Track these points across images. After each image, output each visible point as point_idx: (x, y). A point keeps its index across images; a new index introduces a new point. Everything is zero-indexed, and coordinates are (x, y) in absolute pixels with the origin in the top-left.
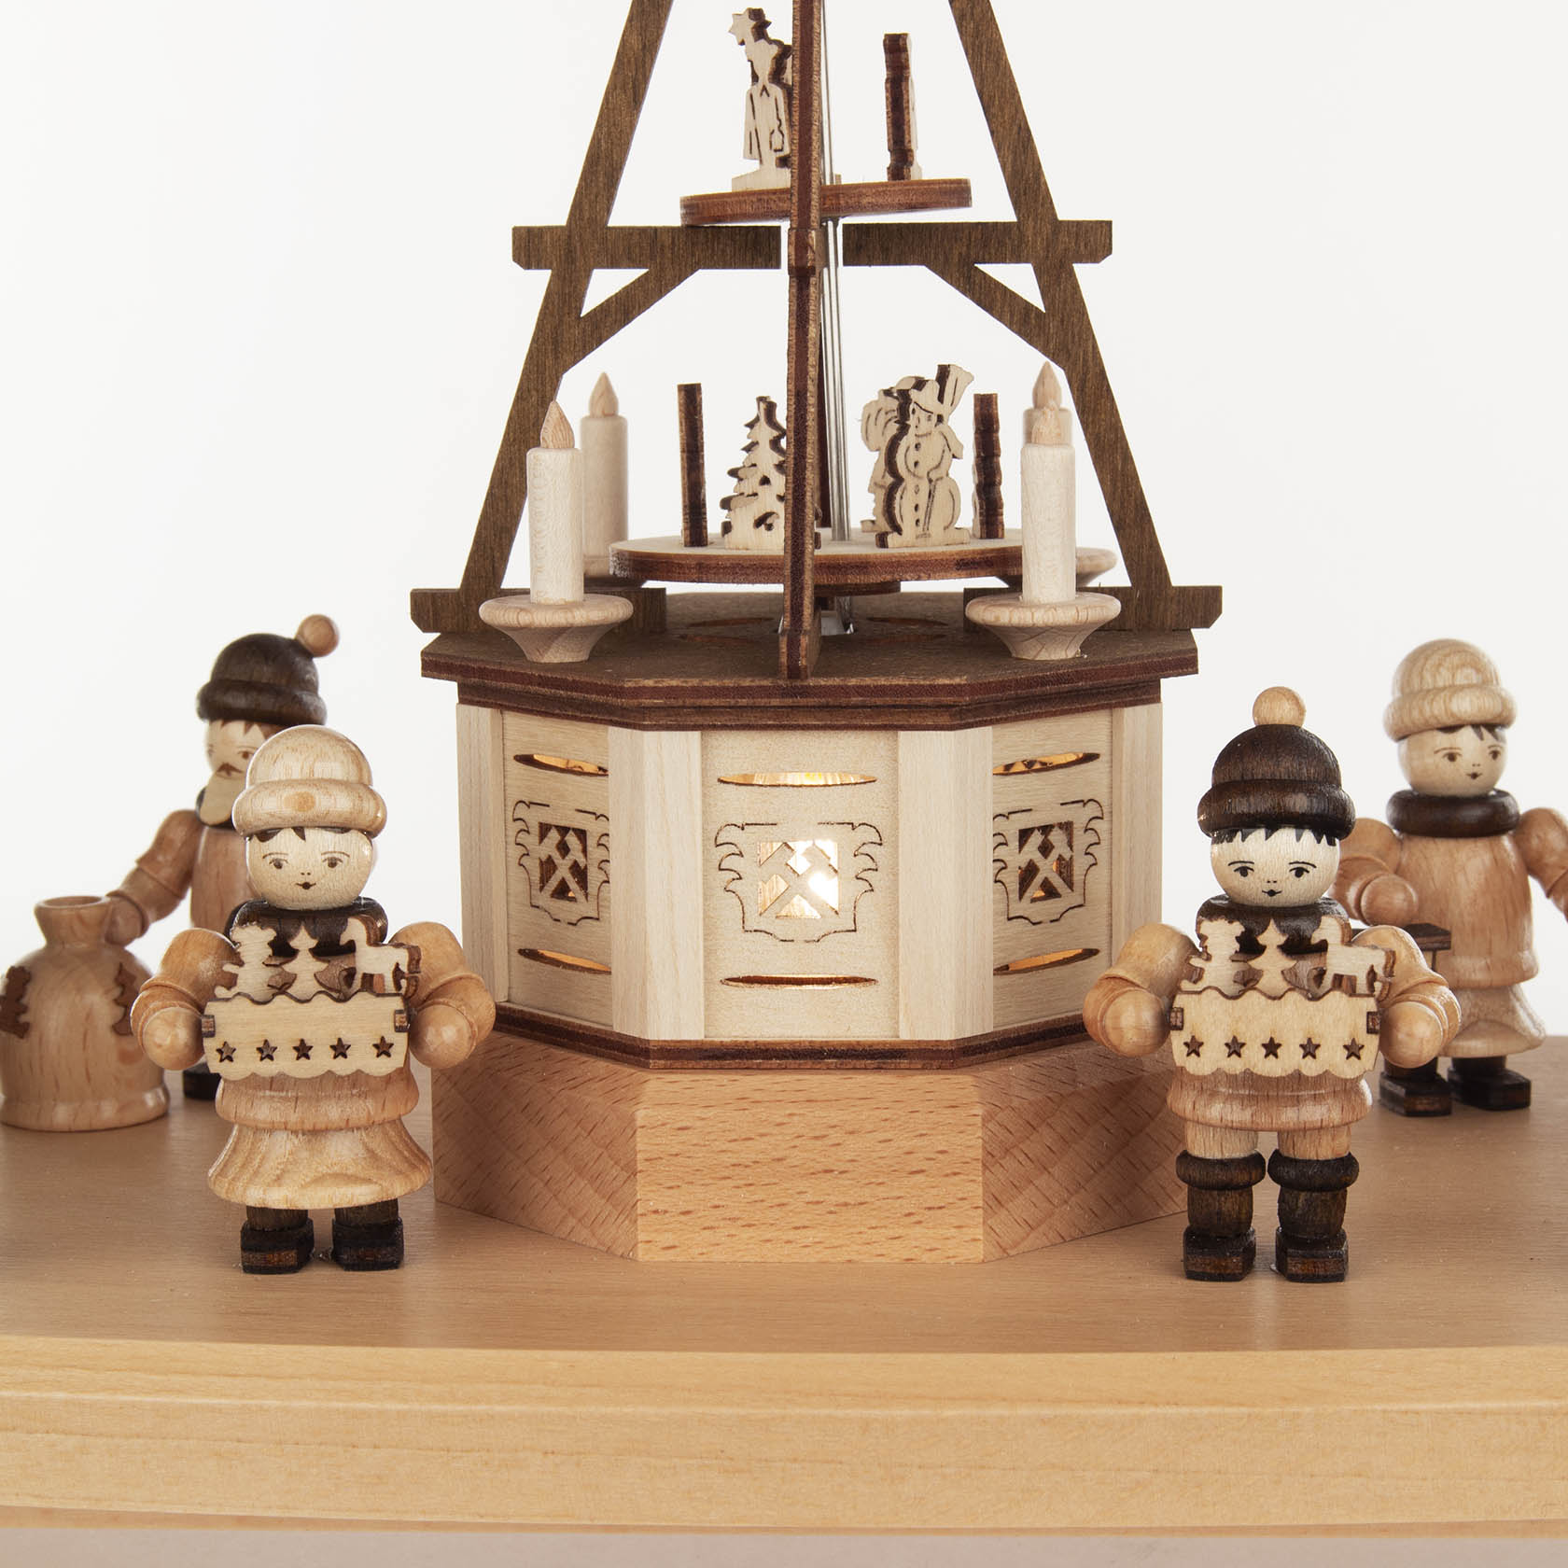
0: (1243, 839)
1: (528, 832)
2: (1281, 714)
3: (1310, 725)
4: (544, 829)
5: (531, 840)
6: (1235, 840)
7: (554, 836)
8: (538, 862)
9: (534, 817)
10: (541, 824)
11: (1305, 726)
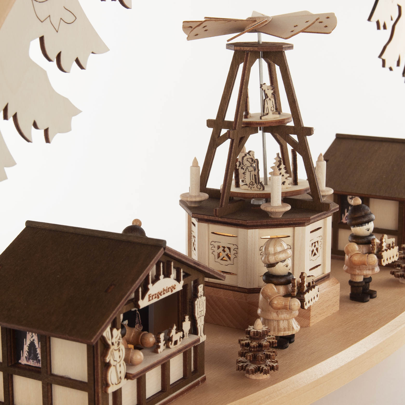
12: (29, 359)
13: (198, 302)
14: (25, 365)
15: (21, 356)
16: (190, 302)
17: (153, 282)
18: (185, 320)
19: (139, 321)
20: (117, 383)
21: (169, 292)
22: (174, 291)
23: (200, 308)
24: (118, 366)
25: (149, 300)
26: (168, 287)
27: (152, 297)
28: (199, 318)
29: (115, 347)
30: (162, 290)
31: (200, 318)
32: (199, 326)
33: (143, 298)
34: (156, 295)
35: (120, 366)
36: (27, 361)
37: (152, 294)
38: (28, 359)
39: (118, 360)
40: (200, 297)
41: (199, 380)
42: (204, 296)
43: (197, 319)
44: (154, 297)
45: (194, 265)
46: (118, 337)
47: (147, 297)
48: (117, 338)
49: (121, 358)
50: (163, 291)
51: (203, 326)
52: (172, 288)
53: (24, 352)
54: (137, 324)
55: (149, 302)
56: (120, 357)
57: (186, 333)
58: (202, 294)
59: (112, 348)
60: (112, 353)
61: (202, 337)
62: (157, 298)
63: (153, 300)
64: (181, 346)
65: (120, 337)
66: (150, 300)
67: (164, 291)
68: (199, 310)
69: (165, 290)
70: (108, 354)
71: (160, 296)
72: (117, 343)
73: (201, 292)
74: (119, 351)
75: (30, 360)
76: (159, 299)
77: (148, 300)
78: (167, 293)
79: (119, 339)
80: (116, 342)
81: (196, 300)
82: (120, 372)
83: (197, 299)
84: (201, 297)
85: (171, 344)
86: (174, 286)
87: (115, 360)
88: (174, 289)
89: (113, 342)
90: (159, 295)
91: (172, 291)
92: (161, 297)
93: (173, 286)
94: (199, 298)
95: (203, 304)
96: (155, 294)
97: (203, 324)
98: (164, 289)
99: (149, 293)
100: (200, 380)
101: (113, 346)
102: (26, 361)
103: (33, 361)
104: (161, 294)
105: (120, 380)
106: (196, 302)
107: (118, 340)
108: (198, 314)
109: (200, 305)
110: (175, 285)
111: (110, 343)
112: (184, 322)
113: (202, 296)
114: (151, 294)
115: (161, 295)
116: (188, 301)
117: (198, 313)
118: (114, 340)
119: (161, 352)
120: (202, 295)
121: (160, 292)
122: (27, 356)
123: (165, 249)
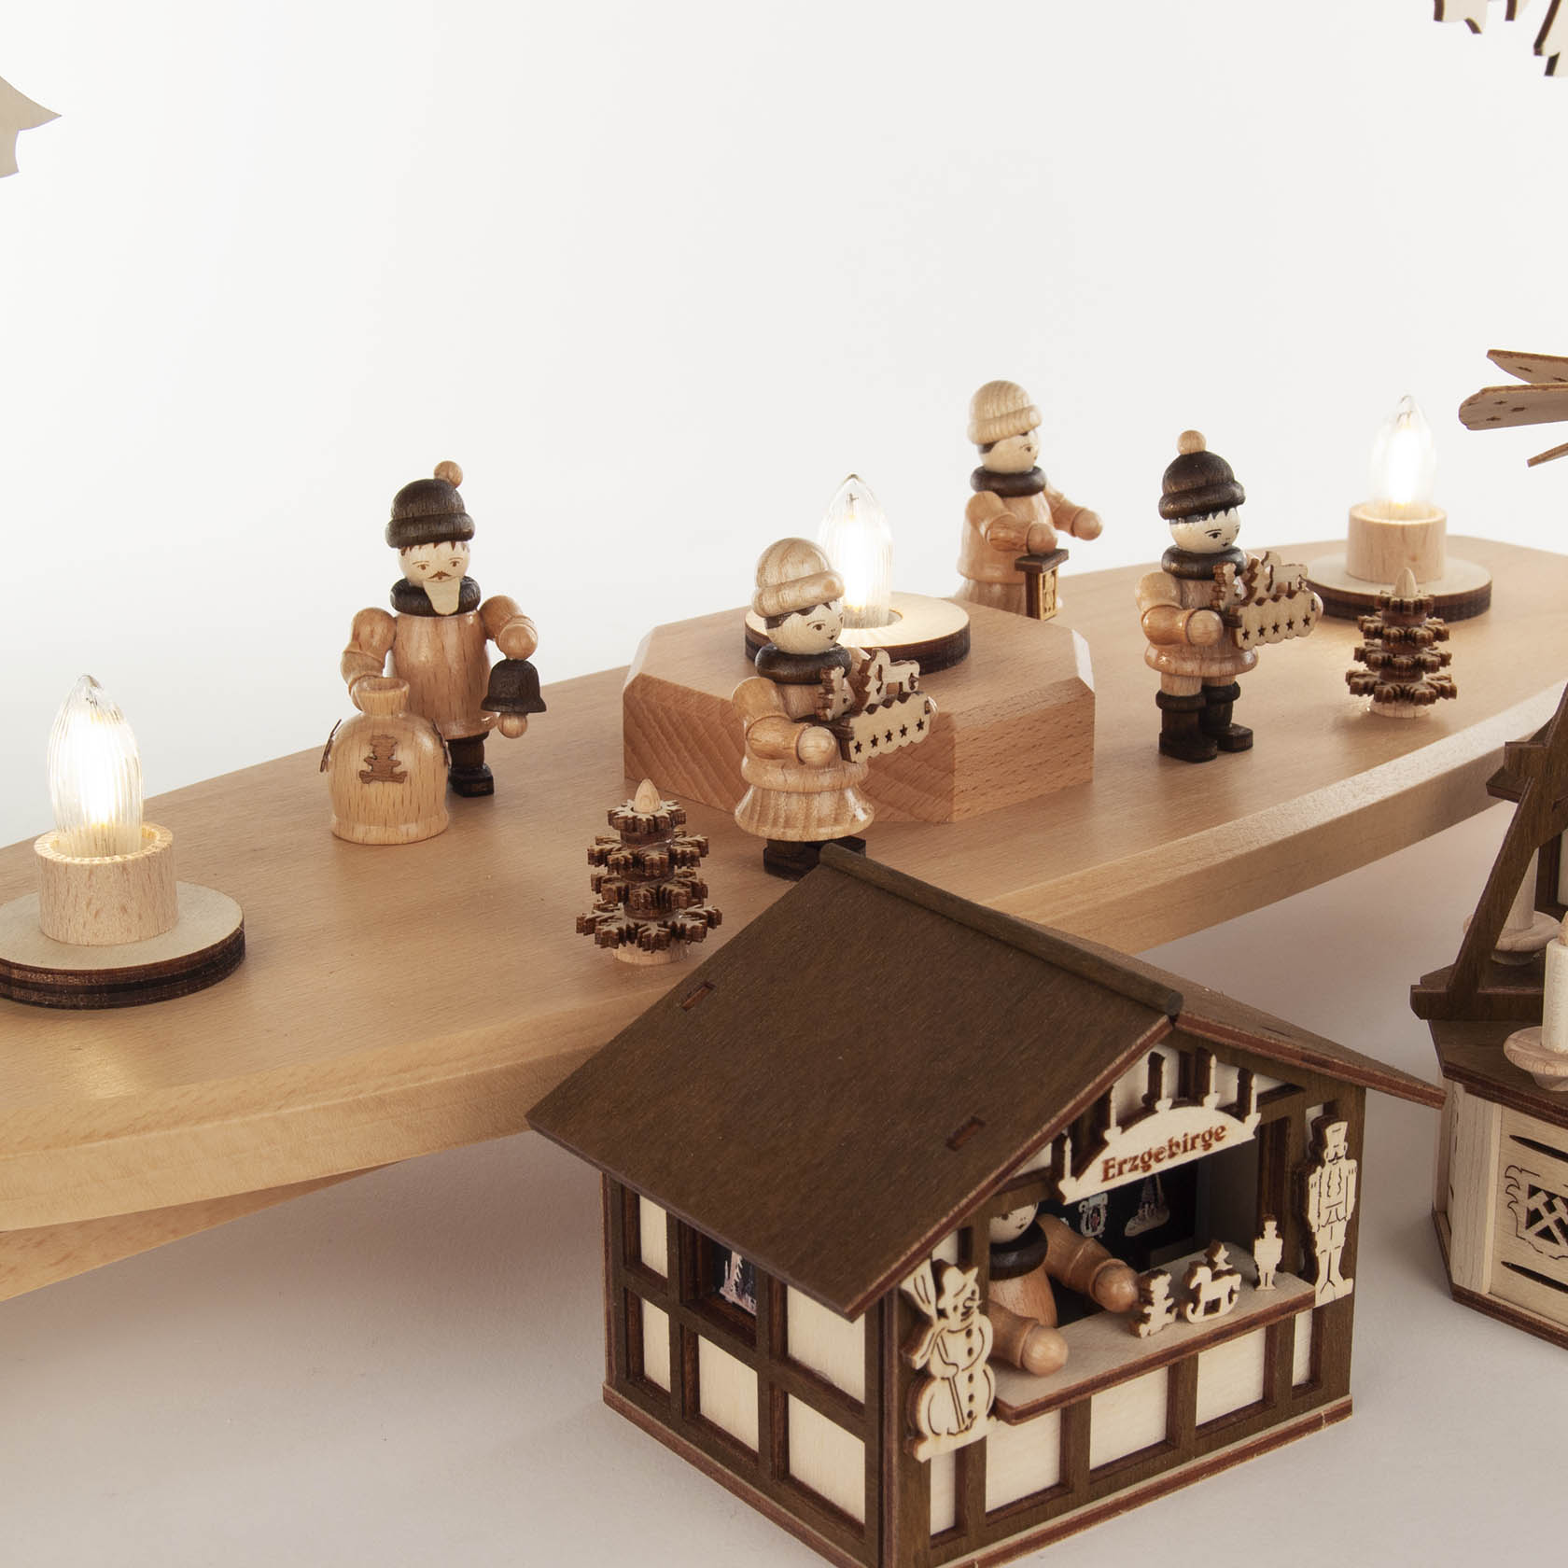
0: (1214, 517)
1: (1519, 1188)
2: (1192, 447)
3: (1210, 448)
4: (1533, 1191)
5: (1522, 1194)
6: (1209, 519)
7: (1542, 1198)
8: (1526, 1210)
9: (1526, 1181)
10: (1530, 1186)
11: (1207, 450)
12: (744, 1292)
13: (1321, 1177)
14: (734, 1304)
15: (724, 1277)
16: (1293, 1173)
17: (1126, 1122)
18: (1265, 1233)
19: (1156, 1194)
20: (954, 1429)
21: (1194, 1152)
22: (1217, 1147)
23: (1328, 1196)
24: (962, 1379)
25: (1106, 1178)
26: (1189, 1137)
27: (1117, 1166)
28: (1323, 1226)
29: (954, 1320)
30: (1166, 1145)
31: (1329, 1227)
32: (1325, 1251)
33: (1078, 1171)
34: (1138, 1162)
35: (971, 1378)
36: (740, 1296)
37: (1119, 1159)
38: (742, 1289)
39: (963, 1361)
40: (1330, 1161)
41: (1320, 1414)
42: (1348, 1158)
43: (1314, 1229)
44: (1126, 1167)
45: (1305, 1065)
46: (967, 1293)
47: (1095, 1168)
48: (958, 1297)
49: (975, 1355)
50: (1167, 1148)
51: (1340, 1250)
52: (1207, 1138)
53: (732, 1268)
54: (1147, 1206)
55: (1106, 1183)
56: (970, 1352)
57: (1267, 1274)
58: (1342, 1152)
59: (938, 1325)
60: (939, 1341)
61: (1333, 1285)
62: (1140, 1170)
63: (1122, 1177)
64: (1232, 1319)
65: (973, 1293)
66: (1110, 1175)
67: (1174, 1148)
68: (1325, 1201)
69: (1178, 1145)
70: (922, 1344)
71: (1152, 1162)
72: (961, 1309)
73: (1335, 1147)
74: (969, 1333)
75: (747, 1295)
76: (1147, 1174)
77: (1101, 1176)
78: (1186, 1154)
79: (971, 1299)
80: (955, 1308)
81: (1314, 1171)
82: (971, 1398)
83: (1319, 1168)
84: (1335, 1161)
85: (1193, 1311)
86: (1220, 1131)
87: (950, 1360)
88: (1219, 1139)
89: (941, 1306)
90: (1150, 1159)
91: (1207, 1146)
92: (1157, 1168)
93: (1214, 1130)
94: (1328, 1165)
95: (1343, 1185)
96: (1135, 1158)
97: (1343, 1245)
98: (1174, 1141)
99: (1105, 1154)
100: (1323, 1414)
101: (943, 1321)
102: (735, 1295)
103: (752, 1301)
104: (1161, 1157)
105: (968, 1421)
106: (1313, 1179)
107: (965, 1301)
108: (1319, 1216)
109: (1329, 1187)
110: (1223, 1129)
111: (930, 1310)
112: (1261, 1239)
113: (1340, 1158)
114: (1113, 1159)
115: (1159, 1160)
116: (1289, 1170)
117: (1319, 1213)
118: (947, 1302)
119: (1151, 1333)
120: (1339, 1155)
121: (1153, 1151)
122: (738, 1280)
123: (1173, 1019)
